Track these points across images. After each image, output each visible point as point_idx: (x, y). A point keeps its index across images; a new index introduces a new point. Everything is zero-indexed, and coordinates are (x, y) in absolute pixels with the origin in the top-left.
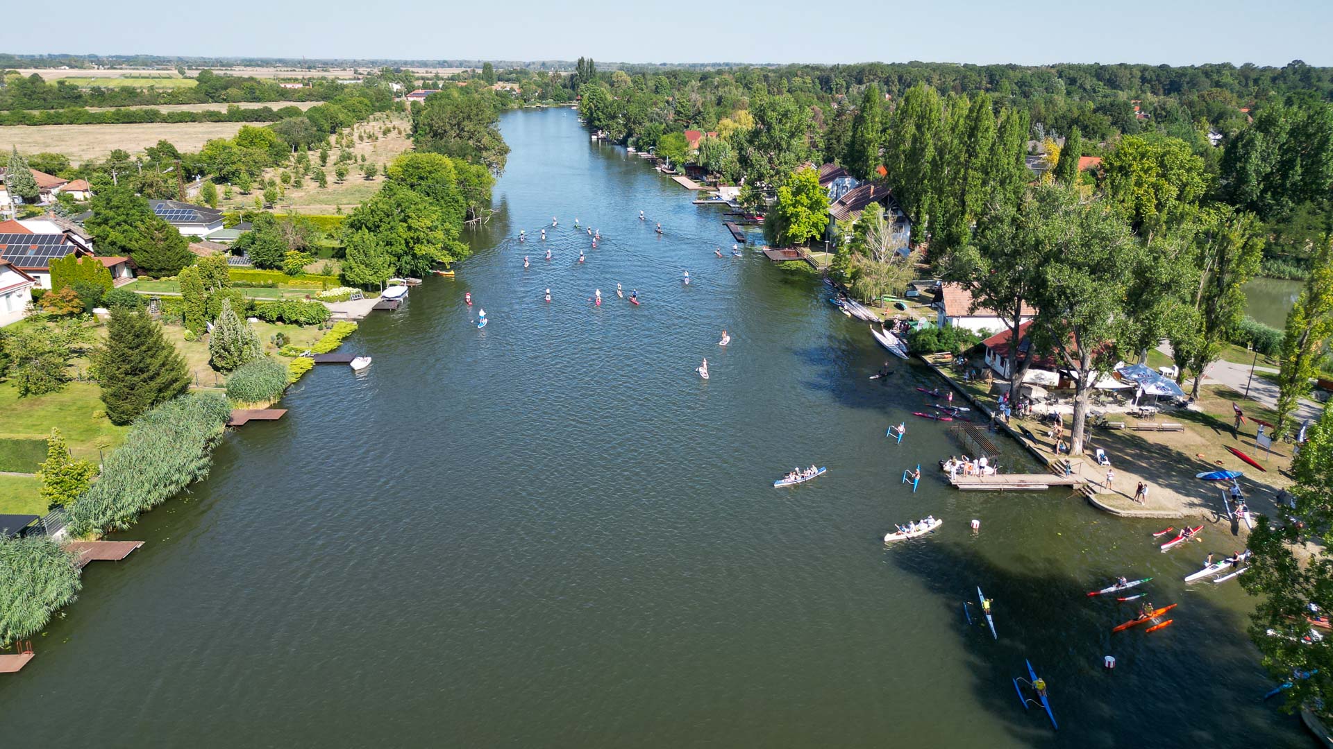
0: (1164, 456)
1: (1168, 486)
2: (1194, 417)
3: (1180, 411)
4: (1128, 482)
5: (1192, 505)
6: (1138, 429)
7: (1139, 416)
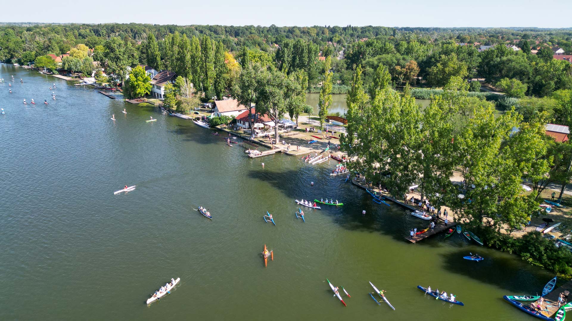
0: (298, 140)
1: (304, 146)
2: (299, 130)
3: (296, 129)
4: (294, 147)
5: (310, 149)
6: (289, 135)
7: (287, 132)
